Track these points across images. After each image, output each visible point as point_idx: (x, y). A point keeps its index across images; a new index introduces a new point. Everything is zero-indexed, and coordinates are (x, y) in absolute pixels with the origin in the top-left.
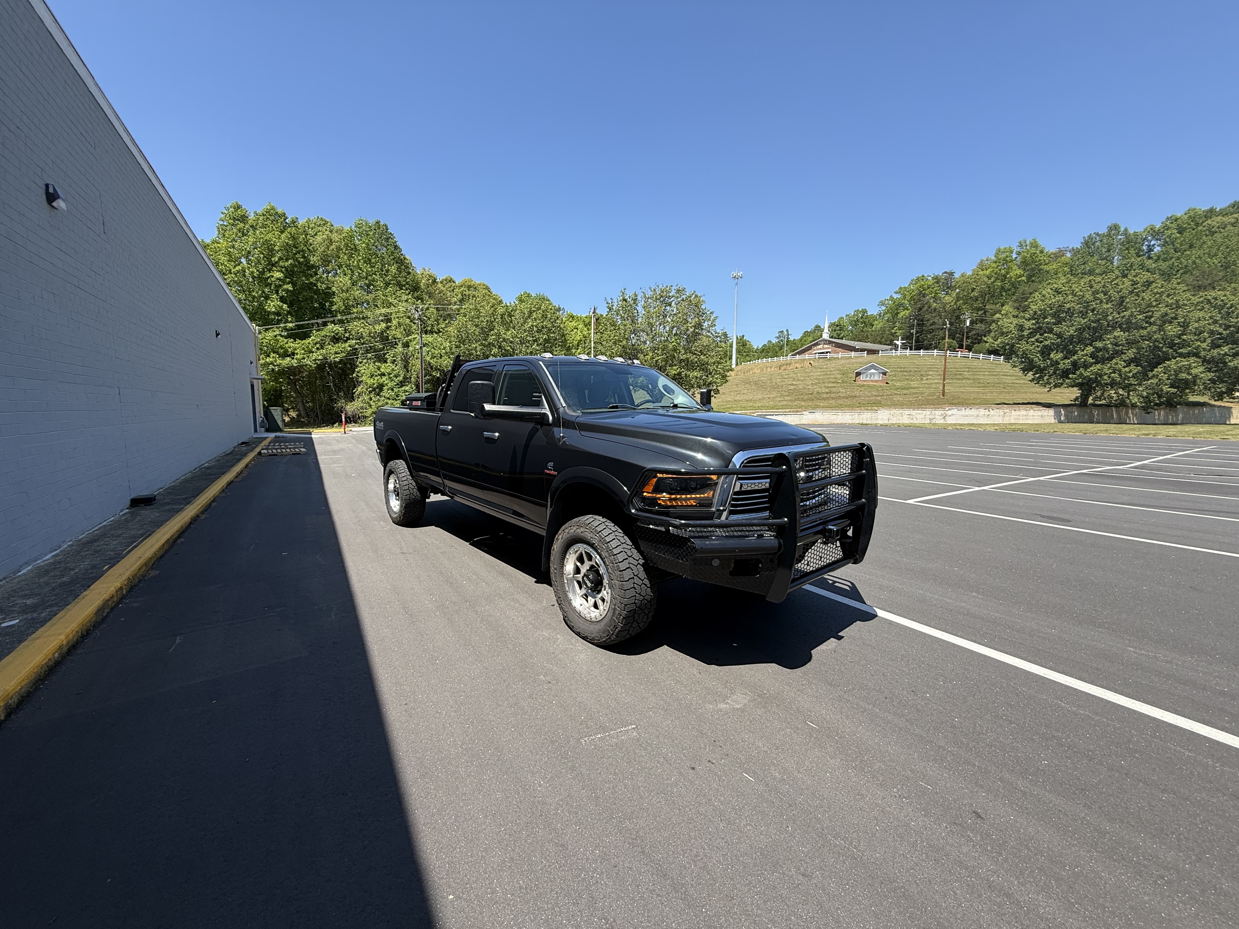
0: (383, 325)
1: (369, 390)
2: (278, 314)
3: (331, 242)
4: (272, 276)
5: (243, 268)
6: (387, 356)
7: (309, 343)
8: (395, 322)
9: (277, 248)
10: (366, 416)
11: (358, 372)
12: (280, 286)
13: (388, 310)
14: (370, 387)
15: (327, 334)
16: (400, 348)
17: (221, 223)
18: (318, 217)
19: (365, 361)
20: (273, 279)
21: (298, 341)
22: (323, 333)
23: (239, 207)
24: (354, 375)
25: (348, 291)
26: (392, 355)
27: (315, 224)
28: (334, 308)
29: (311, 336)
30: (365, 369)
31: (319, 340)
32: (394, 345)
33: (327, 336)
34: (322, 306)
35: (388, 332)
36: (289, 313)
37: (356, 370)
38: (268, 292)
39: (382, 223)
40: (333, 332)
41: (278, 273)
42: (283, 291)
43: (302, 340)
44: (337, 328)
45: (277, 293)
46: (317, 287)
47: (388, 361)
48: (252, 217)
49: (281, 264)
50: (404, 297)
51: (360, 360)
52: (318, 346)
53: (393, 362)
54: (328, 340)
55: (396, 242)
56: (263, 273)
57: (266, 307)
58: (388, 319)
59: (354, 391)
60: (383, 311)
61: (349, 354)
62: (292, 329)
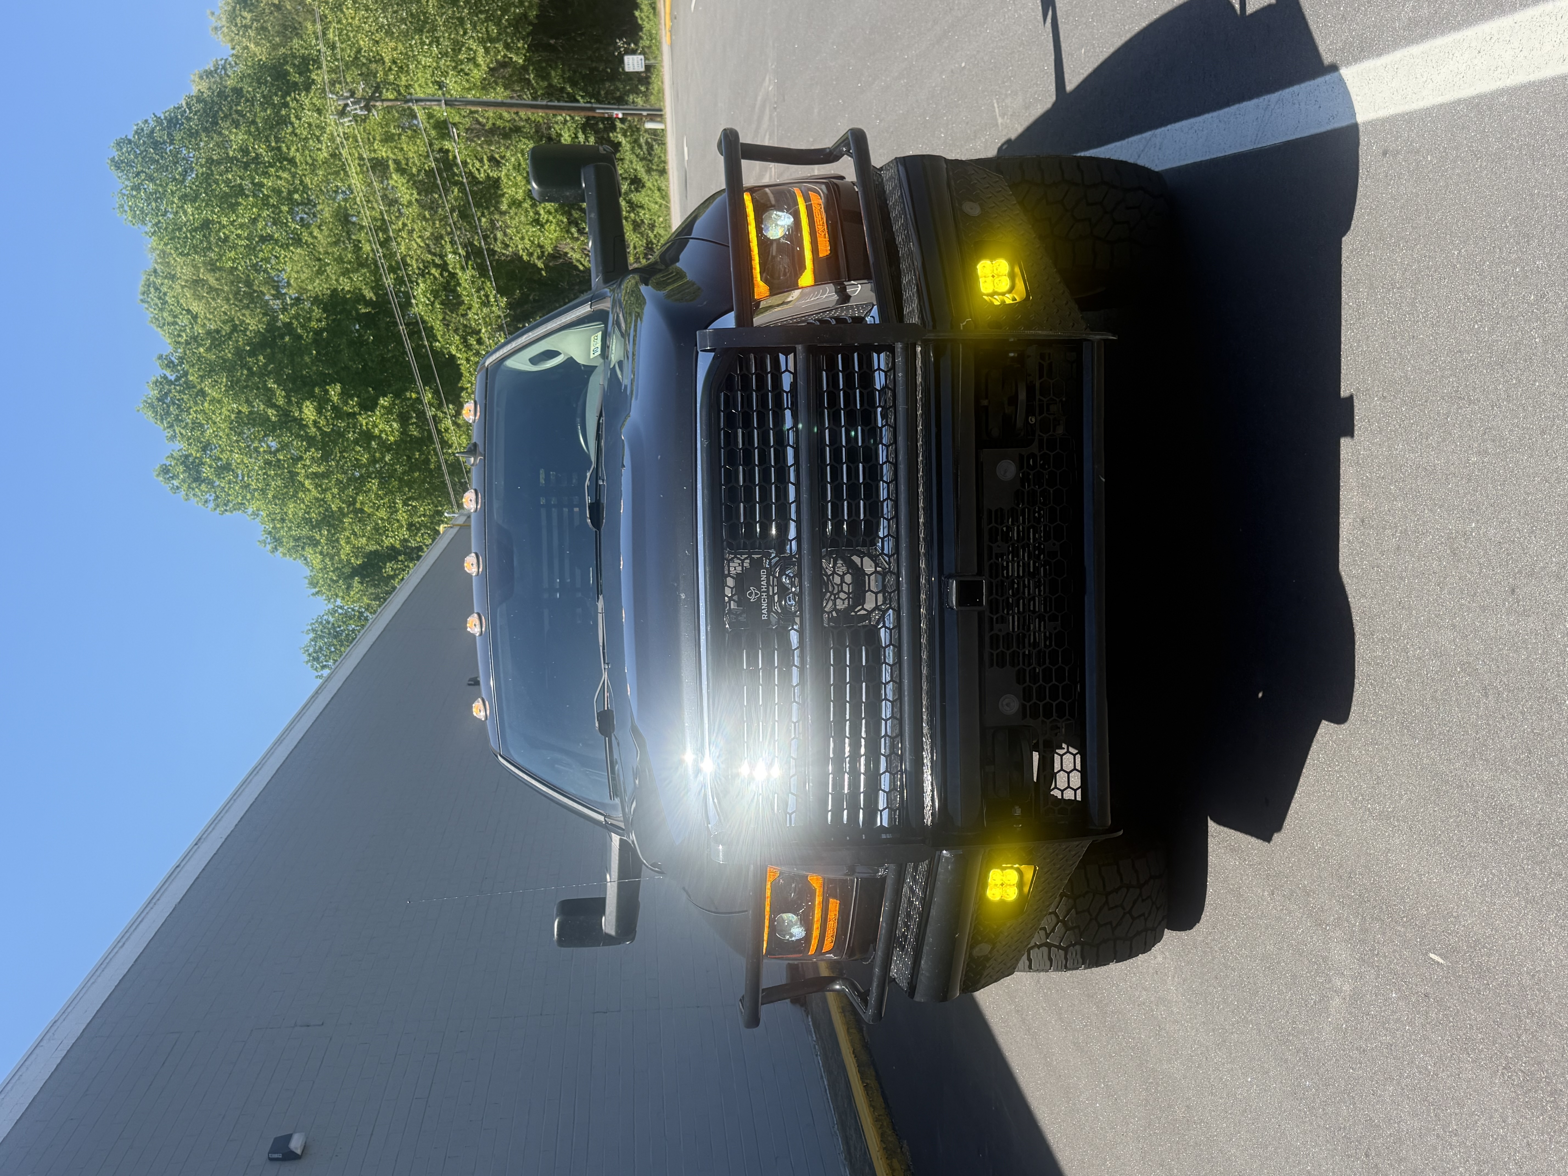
0: (396, 179)
1: (576, 235)
2: (403, 419)
3: (197, 283)
4: (315, 422)
5: (308, 478)
6: (481, 176)
7: (468, 360)
8: (383, 152)
9: (245, 409)
10: (647, 248)
11: (531, 255)
12: (335, 408)
13: (353, 169)
14: (568, 231)
15: (440, 317)
16: (457, 149)
17: (212, 505)
18: (142, 301)
19: (499, 235)
20: (322, 422)
21: (464, 383)
22: (438, 326)
23: (165, 470)
24: (540, 264)
25: (319, 260)
26: (478, 164)
27: (161, 310)
28: (369, 294)
29: (450, 353)
30: (522, 239)
31: (457, 338)
32: (446, 162)
33: (444, 319)
34: (369, 321)
35: (414, 170)
36: (398, 394)
37: (525, 258)
38: (354, 432)
39: (116, 154)
40: (433, 304)
41: (306, 411)
42: (346, 404)
43: (461, 375)
44: (421, 292)
45: (353, 415)
46: (322, 330)
47: (494, 174)
48: (180, 446)
49: (281, 402)
50: (309, 116)
51: (498, 247)
52: (472, 341)
53: (495, 163)
54: (454, 318)
55: (159, 121)
56: (311, 441)
57: (392, 439)
58: (379, 166)
59: (581, 268)
60: (356, 181)
61: (482, 271)
62: (436, 392)
